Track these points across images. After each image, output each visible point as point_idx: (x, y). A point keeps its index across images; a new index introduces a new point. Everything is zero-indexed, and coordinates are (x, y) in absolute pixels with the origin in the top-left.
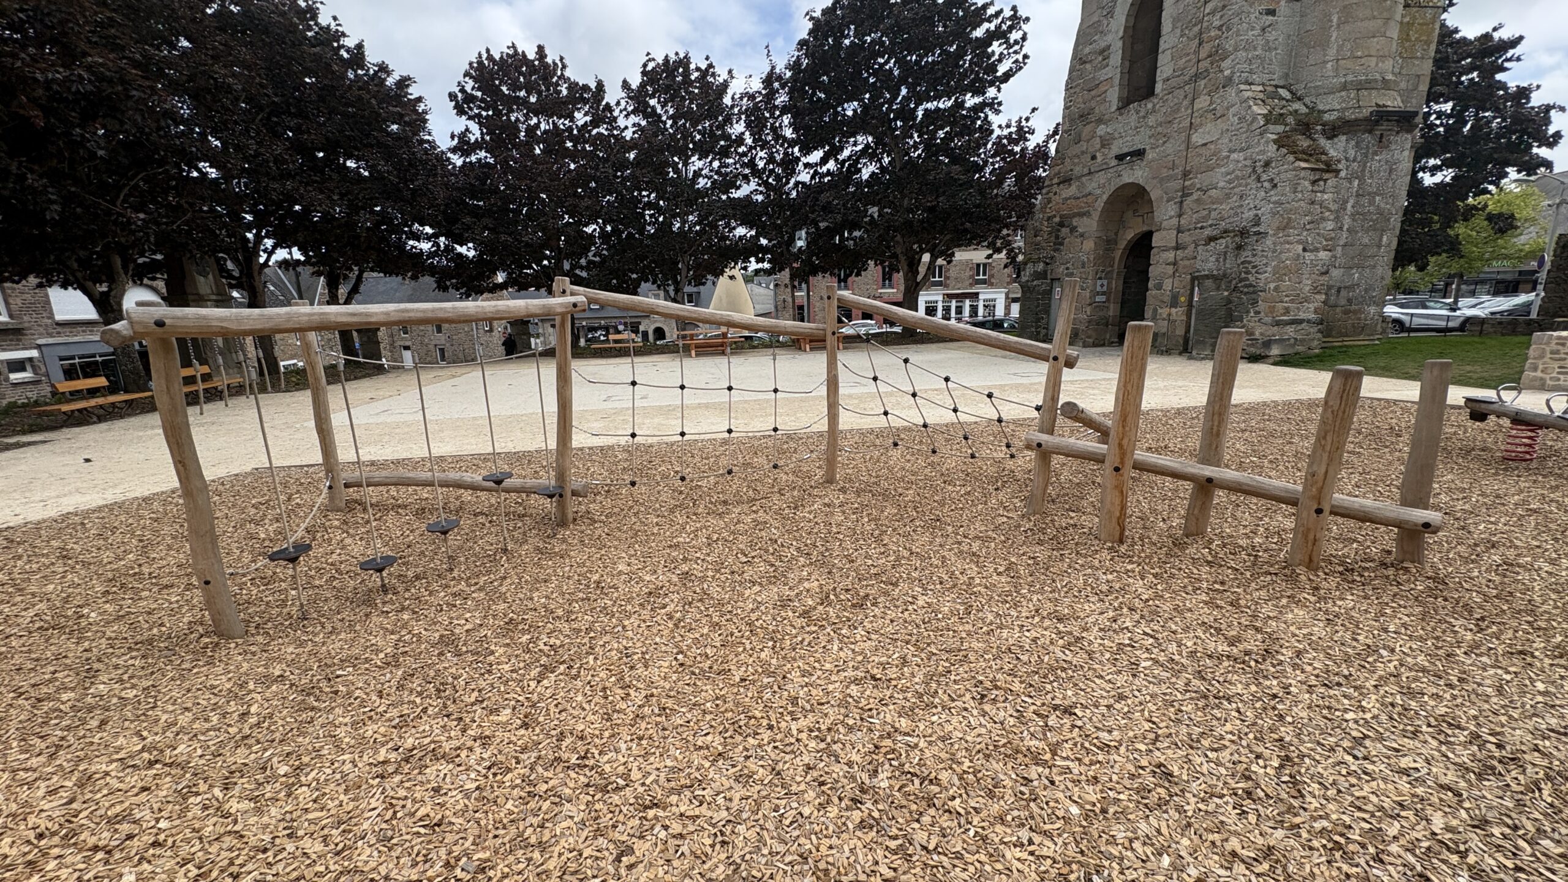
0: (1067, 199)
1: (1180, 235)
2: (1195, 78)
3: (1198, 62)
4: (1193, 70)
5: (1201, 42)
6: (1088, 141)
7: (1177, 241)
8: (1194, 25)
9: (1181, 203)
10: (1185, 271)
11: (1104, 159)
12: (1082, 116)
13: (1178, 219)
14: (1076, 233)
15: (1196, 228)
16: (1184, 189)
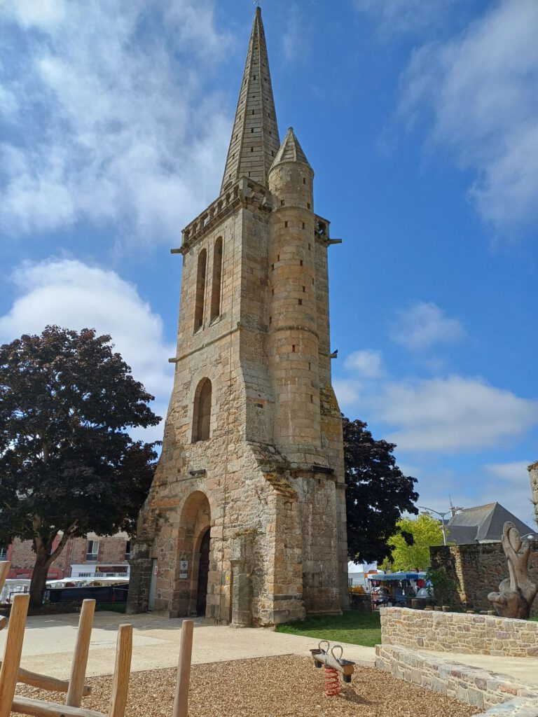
0: (163, 497)
1: (224, 530)
2: (228, 433)
3: (229, 424)
4: (226, 428)
5: (229, 414)
6: (176, 460)
7: (223, 534)
8: (226, 404)
9: (224, 508)
10: (228, 556)
11: (184, 473)
12: (173, 444)
13: (223, 519)
14: (169, 522)
15: (232, 527)
16: (225, 499)
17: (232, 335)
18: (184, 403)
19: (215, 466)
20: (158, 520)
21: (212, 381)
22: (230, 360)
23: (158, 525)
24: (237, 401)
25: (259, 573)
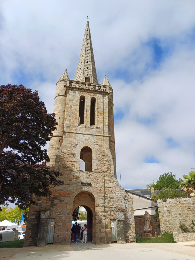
1: (106, 208)
2: (104, 172)
3: (104, 169)
4: (103, 170)
5: (104, 165)
6: (68, 175)
7: (105, 210)
8: (102, 161)
9: (105, 200)
10: (108, 218)
11: (75, 182)
12: (64, 167)
13: (104, 204)
14: (63, 202)
15: (110, 207)
16: (105, 197)
17: (104, 137)
18: (73, 152)
19: (97, 183)
20: (54, 200)
21: (93, 150)
22: (103, 146)
23: (53, 202)
24: (108, 162)
25: (127, 224)
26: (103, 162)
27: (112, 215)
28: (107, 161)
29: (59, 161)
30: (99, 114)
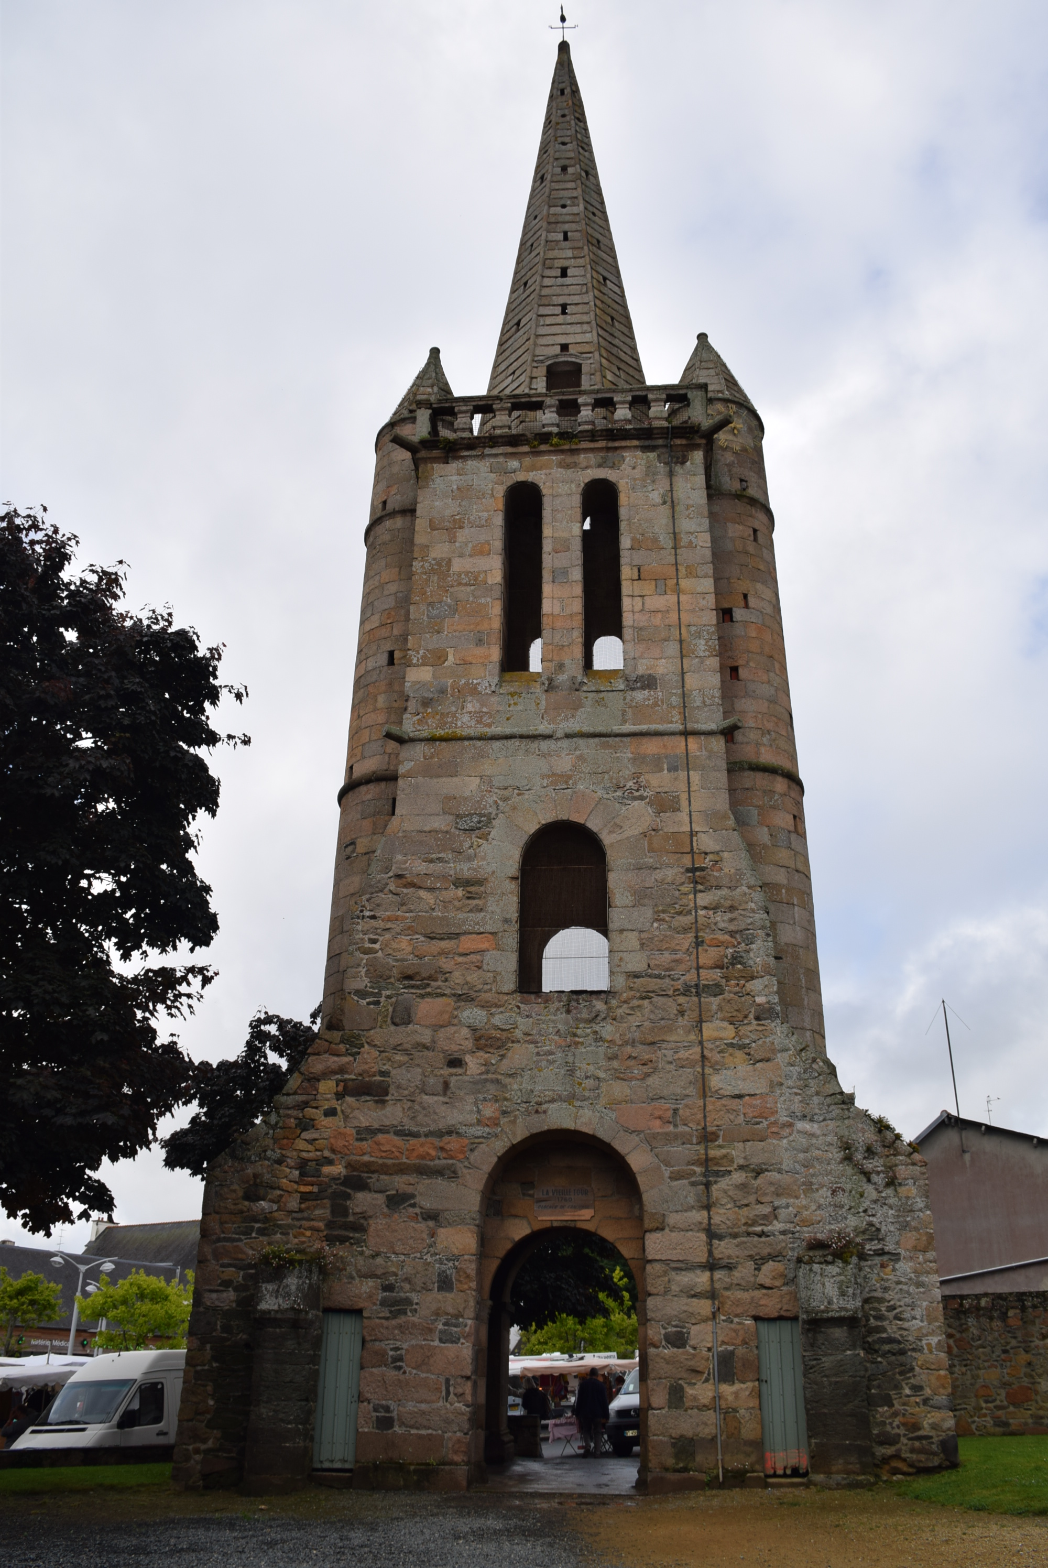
1: (715, 1242)
2: (698, 990)
3: (698, 968)
4: (687, 977)
5: (698, 943)
6: (437, 1027)
7: (710, 1253)
8: (680, 913)
9: (707, 1185)
10: (739, 1310)
11: (487, 1072)
12: (409, 977)
13: (705, 1213)
14: (411, 1210)
15: (749, 1234)
16: (706, 1162)
17: (691, 740)
18: (465, 870)
19: (645, 1069)
20: (348, 1197)
21: (607, 839)
22: (684, 803)
23: (345, 1212)
24: (729, 915)
25: (887, 1347)
26: (691, 918)
27: (762, 1286)
28: (715, 908)
29: (374, 941)
30: (647, 587)
